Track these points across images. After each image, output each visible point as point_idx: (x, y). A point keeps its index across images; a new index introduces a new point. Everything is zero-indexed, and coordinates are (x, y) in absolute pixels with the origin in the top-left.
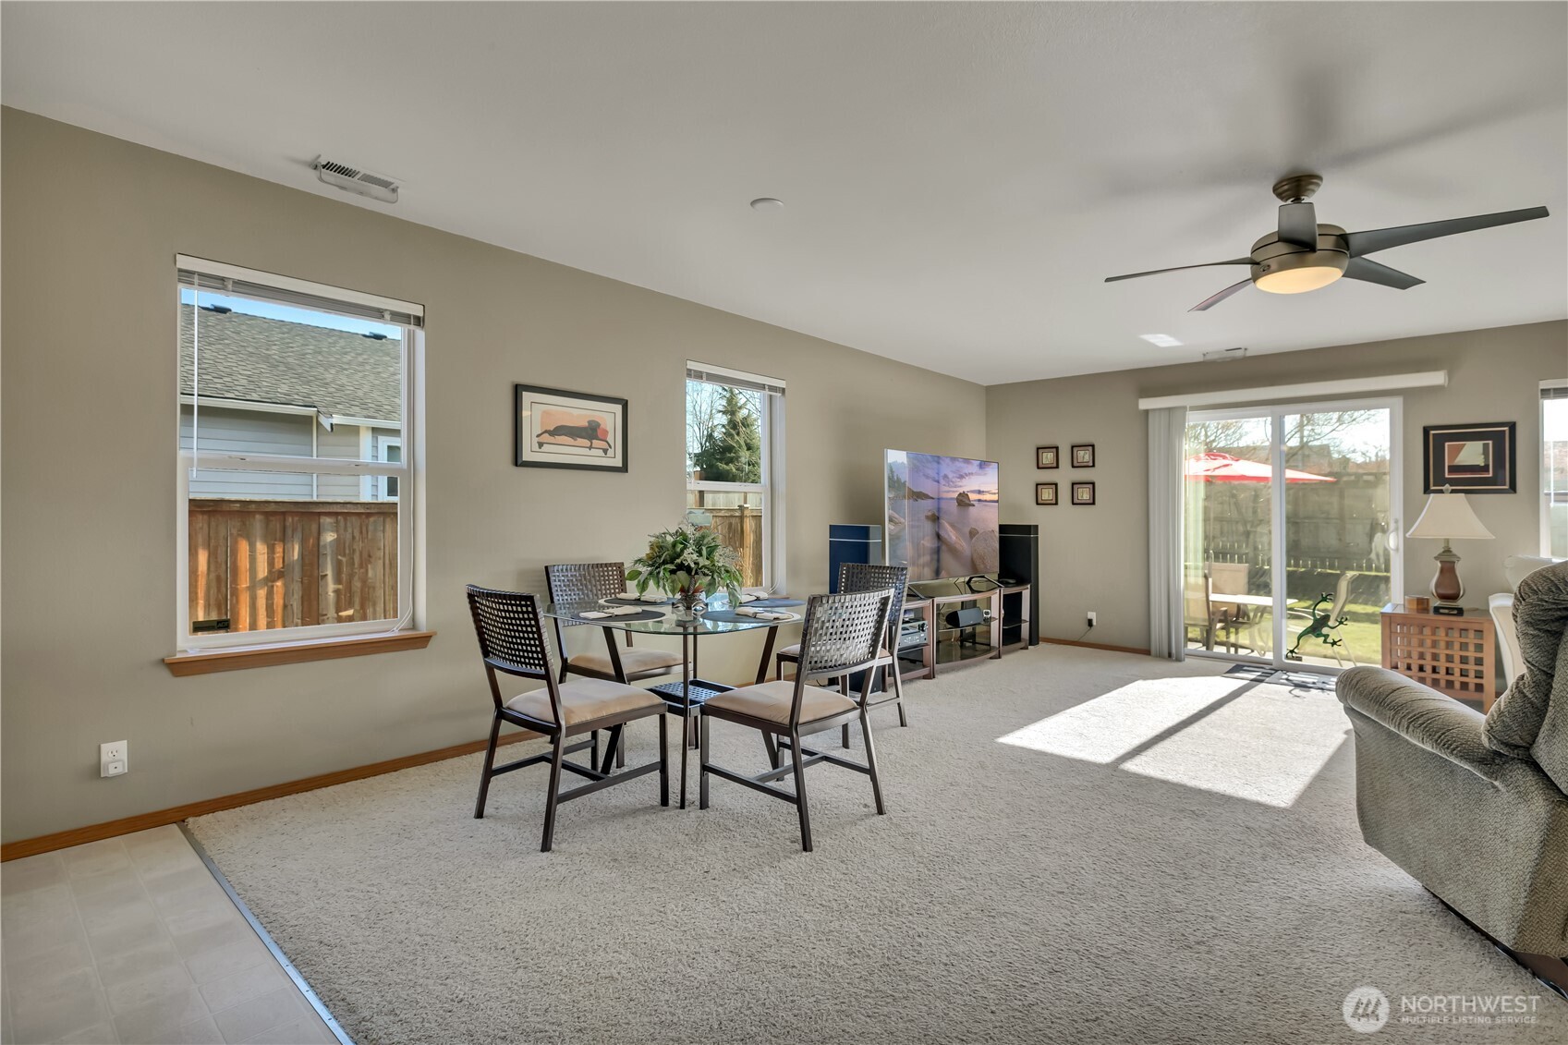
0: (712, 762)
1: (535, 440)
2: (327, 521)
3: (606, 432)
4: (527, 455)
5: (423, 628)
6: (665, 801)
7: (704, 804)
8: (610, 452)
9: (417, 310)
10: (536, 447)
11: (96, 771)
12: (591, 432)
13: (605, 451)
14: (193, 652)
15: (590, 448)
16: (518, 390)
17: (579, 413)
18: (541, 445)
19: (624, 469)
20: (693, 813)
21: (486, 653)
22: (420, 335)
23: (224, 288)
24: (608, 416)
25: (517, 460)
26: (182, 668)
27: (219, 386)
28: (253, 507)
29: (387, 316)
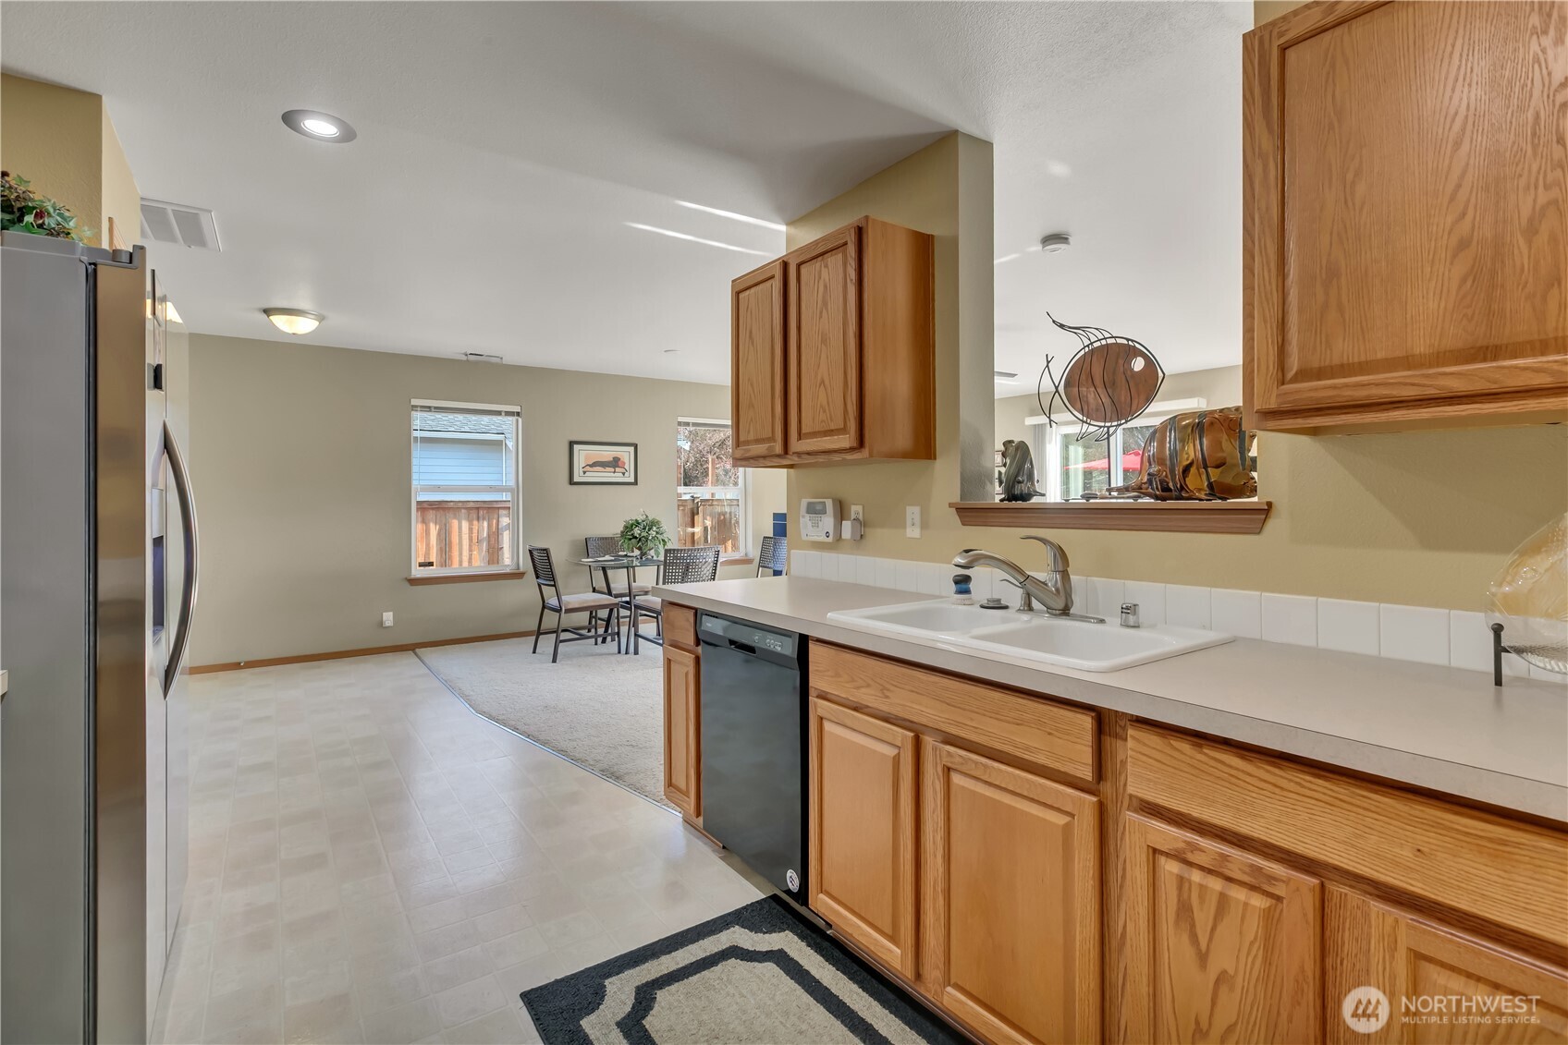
0: (640, 632)
1: (581, 470)
2: (503, 512)
3: (624, 463)
4: (576, 479)
5: (522, 570)
6: (619, 652)
7: (636, 653)
8: (627, 474)
9: (517, 409)
10: (582, 474)
11: (381, 623)
12: (615, 463)
13: (624, 474)
14: (419, 575)
15: (614, 472)
16: (571, 444)
17: (607, 453)
18: (584, 473)
19: (636, 483)
20: (631, 655)
21: (537, 577)
22: (520, 420)
23: (430, 411)
24: (626, 454)
25: (572, 482)
26: (414, 582)
27: (445, 423)
28: (460, 505)
29: (503, 414)
